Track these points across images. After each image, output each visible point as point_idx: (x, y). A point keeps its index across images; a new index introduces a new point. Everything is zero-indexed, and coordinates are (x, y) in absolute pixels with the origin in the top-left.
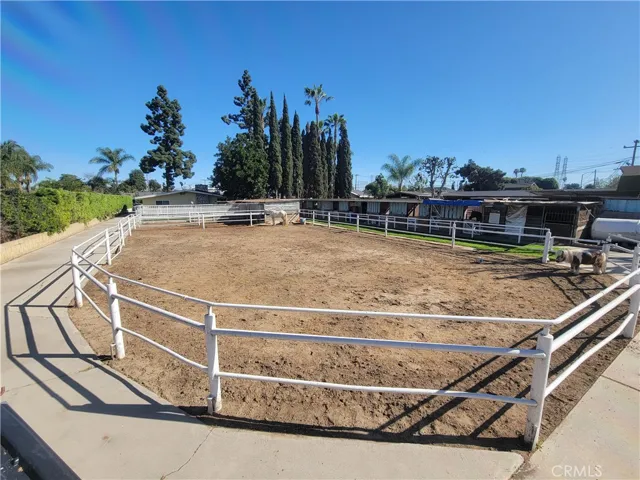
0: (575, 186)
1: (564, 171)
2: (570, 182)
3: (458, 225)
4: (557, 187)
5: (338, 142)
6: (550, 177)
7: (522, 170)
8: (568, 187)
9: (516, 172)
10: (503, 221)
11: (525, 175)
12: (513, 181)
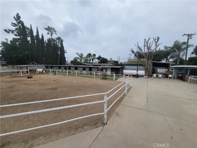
0: (122, 63)
1: (119, 59)
2: (121, 62)
3: (95, 72)
4: (118, 63)
5: (60, 46)
6: (117, 60)
7: (112, 59)
8: (121, 63)
9: (110, 59)
10: (106, 71)
11: (112, 60)
12: (109, 61)
